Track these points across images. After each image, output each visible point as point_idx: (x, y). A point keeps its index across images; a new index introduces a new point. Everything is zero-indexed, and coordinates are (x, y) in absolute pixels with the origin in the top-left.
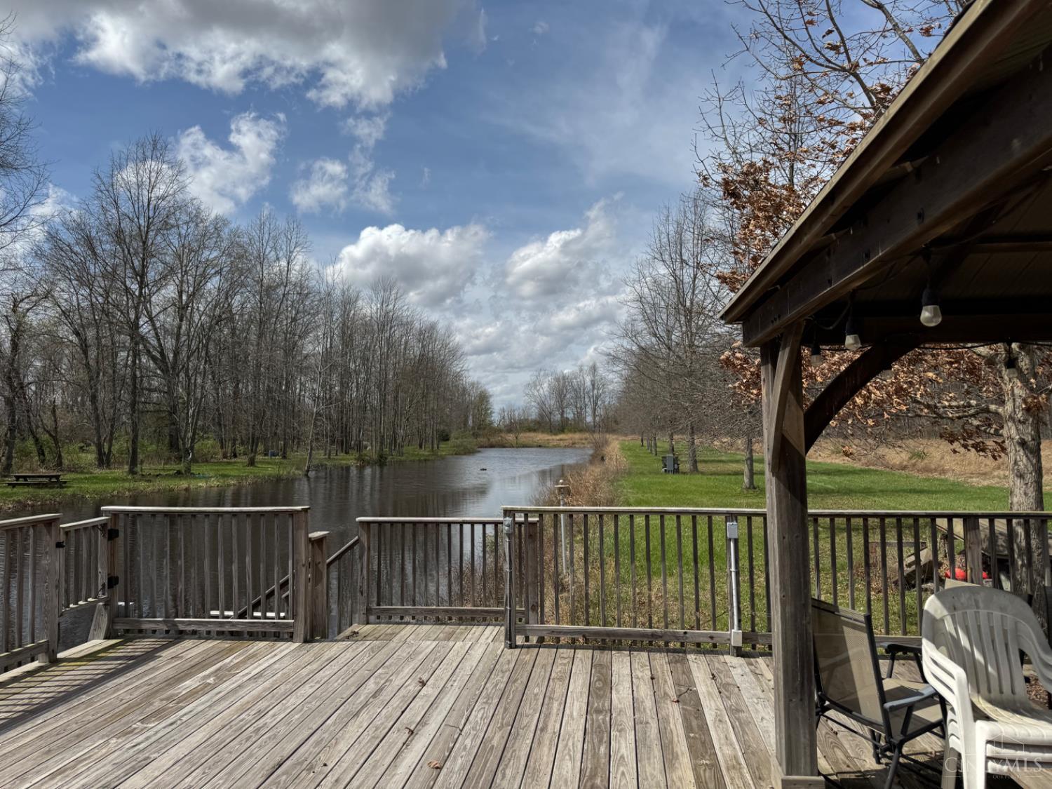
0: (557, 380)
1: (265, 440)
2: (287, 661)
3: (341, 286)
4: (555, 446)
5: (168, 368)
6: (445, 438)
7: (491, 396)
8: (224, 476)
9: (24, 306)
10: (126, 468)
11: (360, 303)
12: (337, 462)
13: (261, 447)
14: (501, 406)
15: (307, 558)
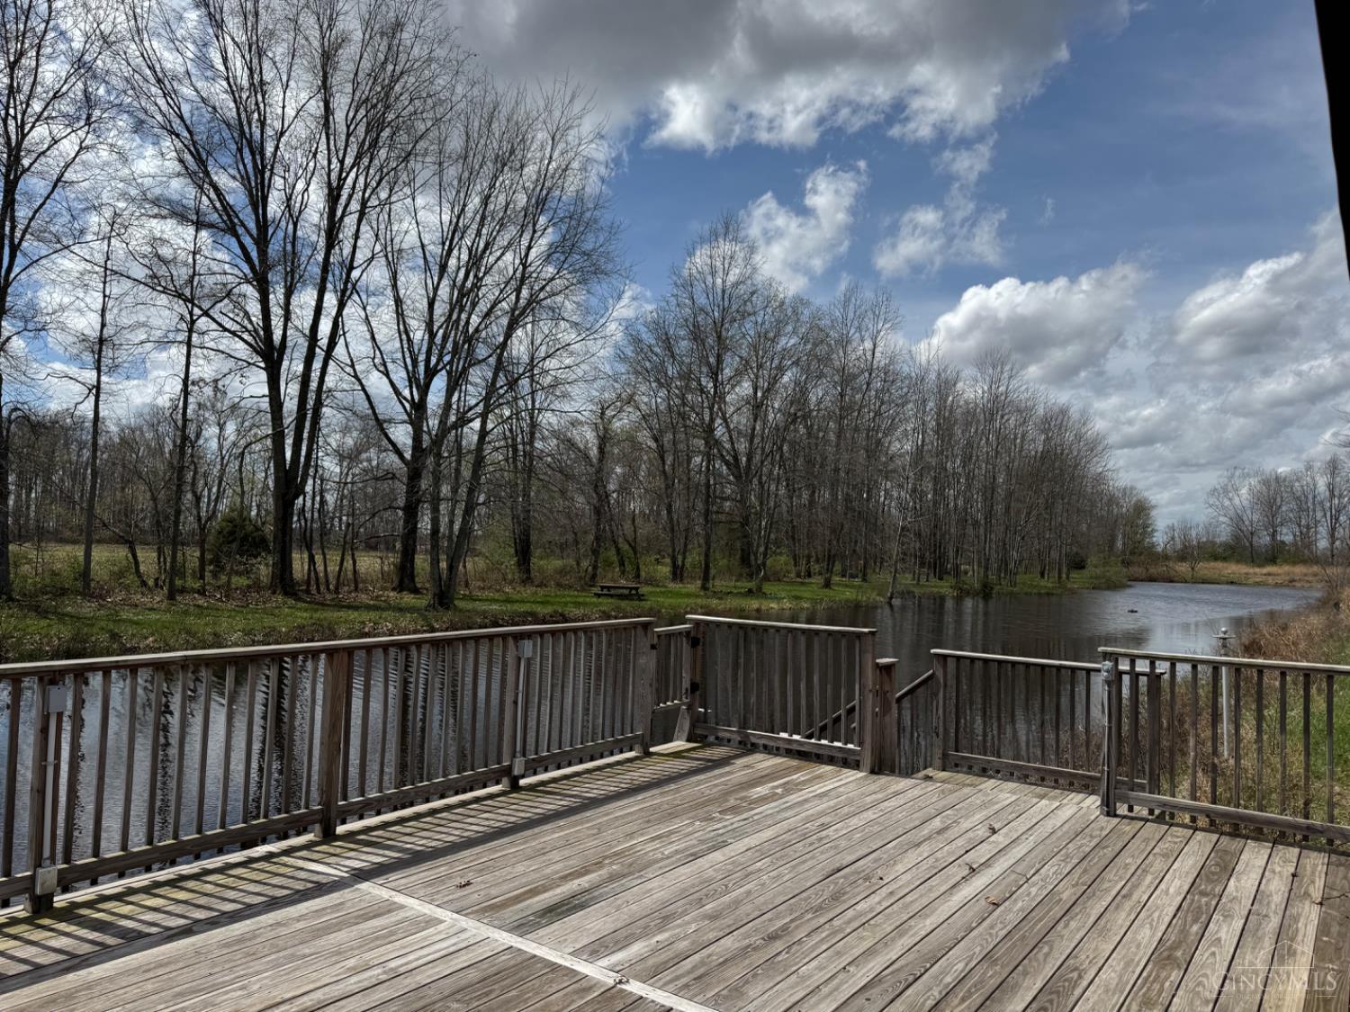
0: (1266, 483)
1: (843, 557)
2: (852, 786)
3: (936, 367)
4: (1258, 584)
5: (742, 474)
6: (1079, 565)
7: (1154, 507)
8: (797, 598)
9: (609, 413)
10: (699, 583)
11: (960, 385)
12: (928, 590)
13: (838, 567)
14: (1169, 522)
15: (874, 684)
